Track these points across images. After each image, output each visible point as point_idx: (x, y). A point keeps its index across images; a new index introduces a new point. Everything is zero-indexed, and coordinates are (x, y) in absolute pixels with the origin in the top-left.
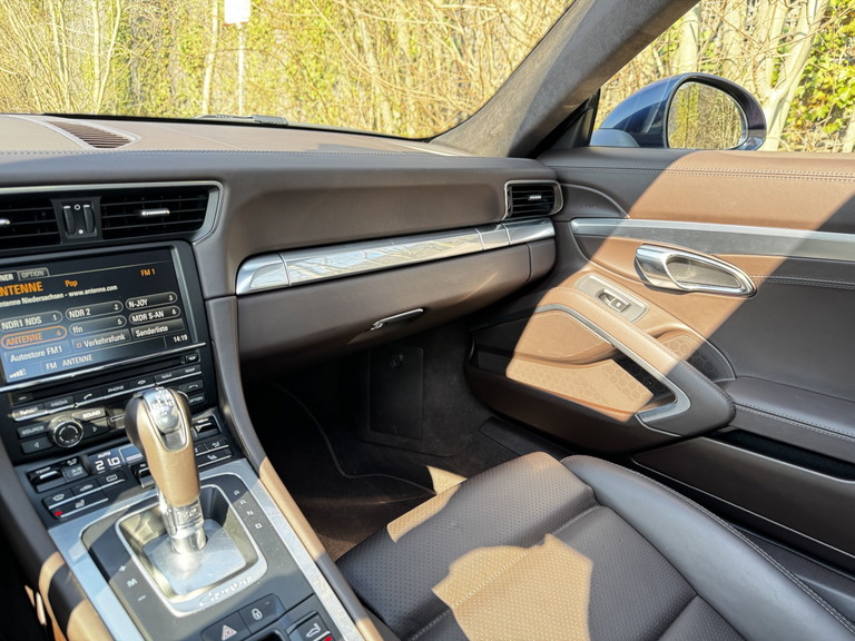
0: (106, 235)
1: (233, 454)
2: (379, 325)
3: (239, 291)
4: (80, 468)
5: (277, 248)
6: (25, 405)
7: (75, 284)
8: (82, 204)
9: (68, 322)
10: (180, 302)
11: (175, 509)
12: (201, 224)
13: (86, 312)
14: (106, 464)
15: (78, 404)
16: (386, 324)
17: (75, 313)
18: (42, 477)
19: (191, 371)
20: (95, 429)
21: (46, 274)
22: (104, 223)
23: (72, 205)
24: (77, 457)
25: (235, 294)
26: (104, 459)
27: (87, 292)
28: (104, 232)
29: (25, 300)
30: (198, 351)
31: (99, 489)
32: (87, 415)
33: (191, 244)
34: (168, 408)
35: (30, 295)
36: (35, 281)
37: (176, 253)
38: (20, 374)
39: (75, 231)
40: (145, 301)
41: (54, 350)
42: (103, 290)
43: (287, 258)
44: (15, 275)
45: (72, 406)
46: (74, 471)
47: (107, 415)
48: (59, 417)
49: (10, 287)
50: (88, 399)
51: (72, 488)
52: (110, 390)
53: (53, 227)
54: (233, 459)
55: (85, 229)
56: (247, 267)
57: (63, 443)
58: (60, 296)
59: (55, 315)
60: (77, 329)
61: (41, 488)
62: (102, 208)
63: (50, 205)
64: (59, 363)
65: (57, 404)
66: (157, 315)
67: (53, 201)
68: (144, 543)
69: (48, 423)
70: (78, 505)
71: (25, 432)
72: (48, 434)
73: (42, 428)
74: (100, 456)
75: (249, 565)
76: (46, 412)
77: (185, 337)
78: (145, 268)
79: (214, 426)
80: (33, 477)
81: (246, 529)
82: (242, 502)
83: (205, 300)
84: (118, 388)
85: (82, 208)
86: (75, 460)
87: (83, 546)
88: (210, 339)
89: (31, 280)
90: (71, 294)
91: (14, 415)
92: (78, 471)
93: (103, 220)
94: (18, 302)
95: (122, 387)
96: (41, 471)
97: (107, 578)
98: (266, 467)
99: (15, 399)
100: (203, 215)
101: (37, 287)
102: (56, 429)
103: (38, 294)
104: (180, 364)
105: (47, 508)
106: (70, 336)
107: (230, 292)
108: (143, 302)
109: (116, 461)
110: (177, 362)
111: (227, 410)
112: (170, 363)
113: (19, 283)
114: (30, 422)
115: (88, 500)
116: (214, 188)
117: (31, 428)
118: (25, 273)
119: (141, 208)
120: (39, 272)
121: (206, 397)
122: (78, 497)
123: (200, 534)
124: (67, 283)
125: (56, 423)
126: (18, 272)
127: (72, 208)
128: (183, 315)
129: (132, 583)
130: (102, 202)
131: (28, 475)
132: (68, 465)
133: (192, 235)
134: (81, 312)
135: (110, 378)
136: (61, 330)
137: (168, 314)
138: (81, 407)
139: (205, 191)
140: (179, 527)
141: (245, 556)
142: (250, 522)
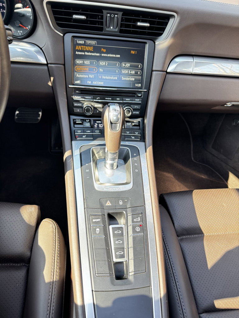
0: (121, 31)
1: (141, 139)
2: (229, 104)
3: (168, 71)
4: (89, 124)
5: (193, 54)
6: (78, 95)
7: (105, 50)
8: (115, 14)
9: (99, 66)
10: (142, 69)
11: (109, 153)
12: (162, 34)
13: (106, 64)
14: (98, 126)
15: (94, 100)
16: (233, 105)
17: (102, 63)
18: (77, 122)
19: (137, 101)
20: (98, 112)
21: (95, 44)
22: (122, 25)
23: (111, 14)
24: (90, 120)
25: (166, 72)
26: (98, 124)
27: (108, 55)
28: (120, 29)
29: (86, 53)
30: (143, 93)
31: (92, 134)
32: (97, 105)
33: (155, 43)
34: (117, 114)
35: (88, 51)
36: (91, 46)
37: (147, 46)
38: (78, 82)
39: (109, 27)
40: (129, 65)
41: (91, 76)
42: (114, 56)
43: (197, 60)
44: (85, 42)
45: (92, 100)
46: (87, 124)
47: (103, 107)
48: (87, 103)
49: (82, 46)
50: (98, 99)
51: (84, 130)
52: (106, 98)
53: (102, 23)
54: (140, 141)
55: (113, 27)
56: (178, 60)
57: (86, 113)
58: (98, 54)
59: (95, 61)
60: (101, 70)
61: (76, 126)
62: (122, 18)
63: (102, 13)
64: (92, 82)
65: (87, 98)
66: (132, 72)
67: (104, 11)
68: (98, 159)
69: (83, 104)
70: (84, 137)
71: (75, 104)
72: (82, 107)
73: (81, 105)
74: (97, 122)
75: (126, 184)
76: (83, 99)
77: (140, 85)
78: (133, 50)
79: (139, 125)
80: (75, 121)
81: (131, 170)
82: (135, 159)
83: (152, 71)
84: (109, 99)
85: (114, 16)
86: (89, 120)
87: (79, 151)
88: (149, 89)
89: (90, 45)
90: (103, 55)
91: (73, 97)
92: (88, 125)
93: (121, 24)
94: (83, 53)
95: (111, 99)
96: (77, 120)
97: (81, 165)
98: (150, 149)
99: (75, 92)
100: (163, 30)
101: (91, 49)
102: (85, 107)
103: (91, 52)
104: (134, 96)
105: (75, 133)
106: (98, 72)
107: (164, 70)
108: (128, 65)
109: (101, 126)
110: (134, 95)
111: (146, 121)
112: (131, 95)
113: (86, 46)
114: (78, 101)
115: (87, 136)
116: (172, 16)
117: (77, 104)
118: (89, 42)
119: (139, 21)
120: (93, 42)
121: (140, 113)
122: (85, 134)
123: (115, 164)
124: (102, 49)
125: (86, 104)
126: (86, 41)
127: (110, 16)
128: (142, 75)
129: (87, 171)
130: (123, 15)
131: (74, 120)
132: (86, 121)
133: (156, 39)
134: (104, 63)
135: (108, 94)
136: (95, 68)
137: (136, 73)
138: (95, 102)
139: (168, 17)
140: (108, 159)
141: (127, 179)
142: (135, 168)
